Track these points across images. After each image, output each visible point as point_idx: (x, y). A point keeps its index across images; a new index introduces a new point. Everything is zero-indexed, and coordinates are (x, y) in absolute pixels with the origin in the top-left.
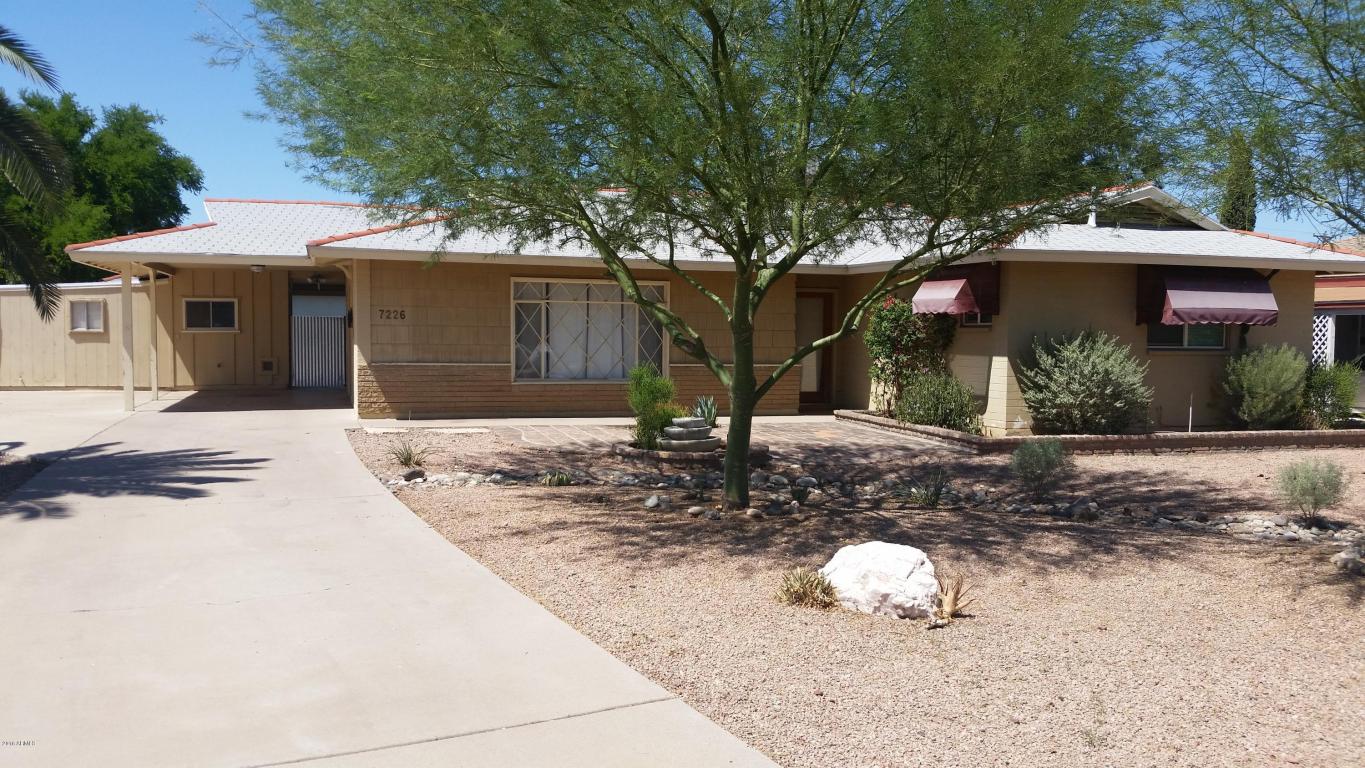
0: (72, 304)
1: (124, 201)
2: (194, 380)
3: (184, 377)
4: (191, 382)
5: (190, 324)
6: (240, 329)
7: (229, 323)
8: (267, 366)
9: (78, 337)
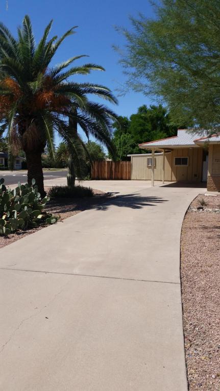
0: (148, 159)
1: (172, 132)
2: (176, 178)
3: (174, 178)
4: (175, 180)
5: (176, 164)
6: (189, 165)
7: (186, 164)
8: (195, 175)
9: (149, 167)
